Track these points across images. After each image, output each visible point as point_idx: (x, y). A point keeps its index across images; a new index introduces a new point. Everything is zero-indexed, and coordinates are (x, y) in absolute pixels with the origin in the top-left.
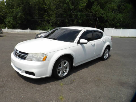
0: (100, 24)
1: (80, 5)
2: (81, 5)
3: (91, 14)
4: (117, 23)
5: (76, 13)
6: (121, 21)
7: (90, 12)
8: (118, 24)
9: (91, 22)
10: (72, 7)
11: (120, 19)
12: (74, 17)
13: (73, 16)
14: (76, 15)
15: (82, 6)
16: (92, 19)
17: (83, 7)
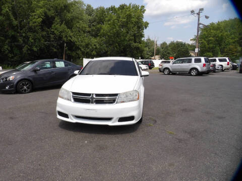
0: (69, 52)
1: (31, 20)
2: (34, 20)
3: (52, 36)
4: (92, 51)
5: (26, 33)
6: (96, 48)
7: (49, 32)
8: (94, 53)
9: (55, 50)
10: (15, 23)
11: (95, 45)
12: (22, 42)
13: (21, 40)
14: (24, 37)
15: (35, 22)
16: (55, 45)
17: (37, 24)
